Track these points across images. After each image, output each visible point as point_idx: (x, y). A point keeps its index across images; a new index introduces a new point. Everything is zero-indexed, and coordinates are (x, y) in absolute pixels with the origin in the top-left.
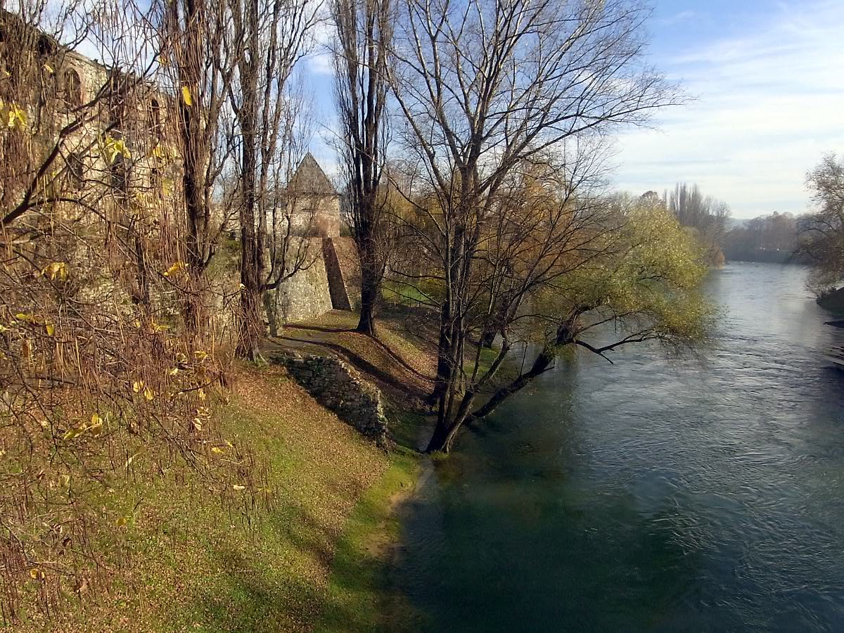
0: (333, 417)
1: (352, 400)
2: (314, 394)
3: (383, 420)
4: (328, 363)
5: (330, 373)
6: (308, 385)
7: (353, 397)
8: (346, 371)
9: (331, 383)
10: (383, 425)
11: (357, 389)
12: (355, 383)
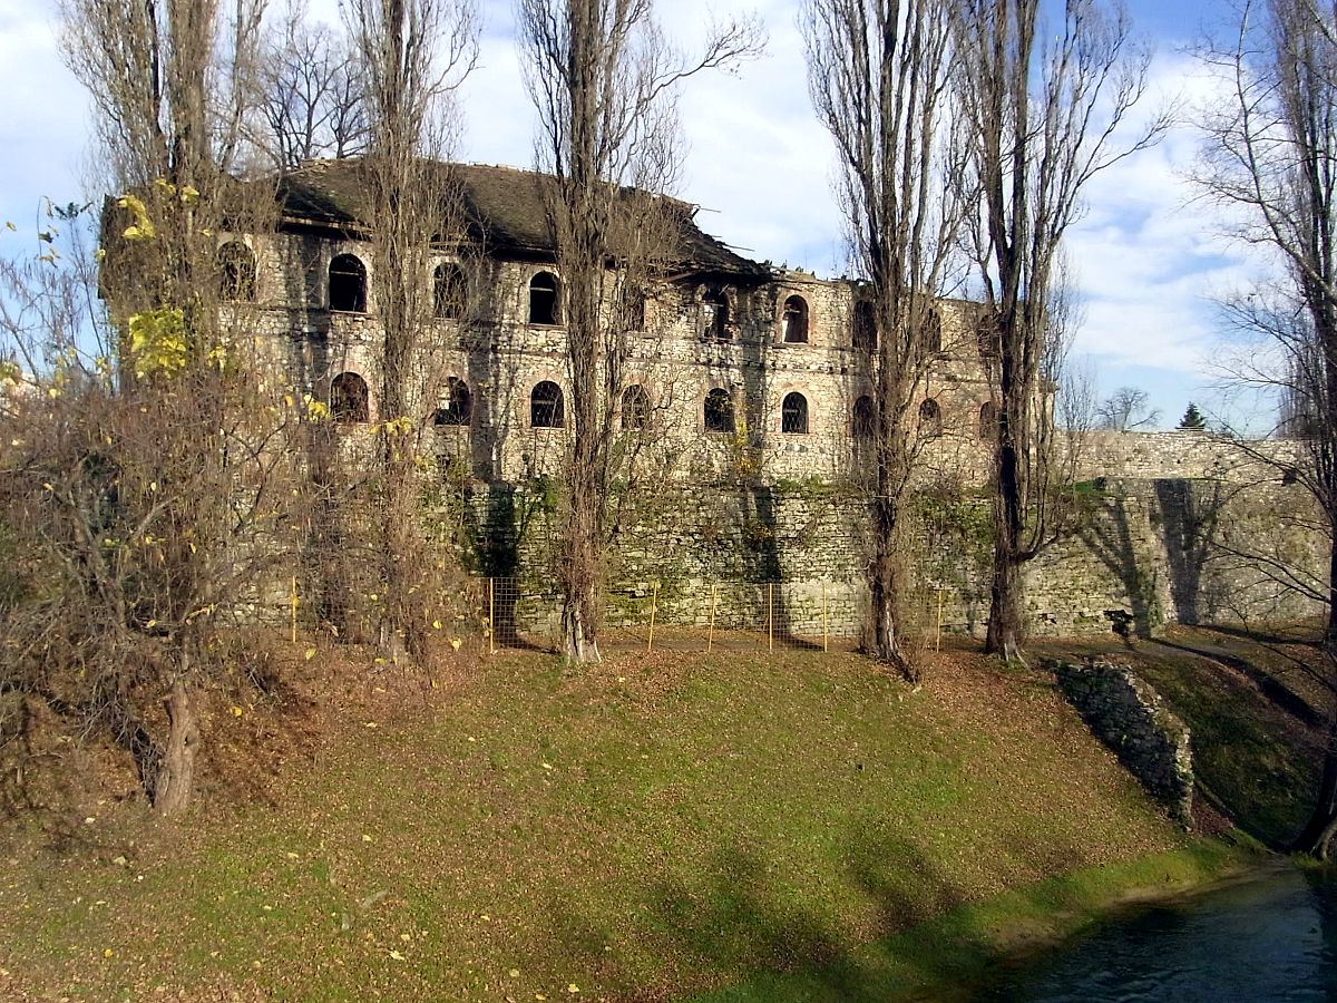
0: (1110, 758)
1: (1141, 737)
2: (1088, 720)
3: (1185, 776)
4: (1110, 675)
5: (1113, 691)
6: (1082, 705)
7: (1143, 733)
8: (1134, 691)
9: (1114, 706)
10: (1185, 785)
11: (1147, 721)
12: (1146, 711)
